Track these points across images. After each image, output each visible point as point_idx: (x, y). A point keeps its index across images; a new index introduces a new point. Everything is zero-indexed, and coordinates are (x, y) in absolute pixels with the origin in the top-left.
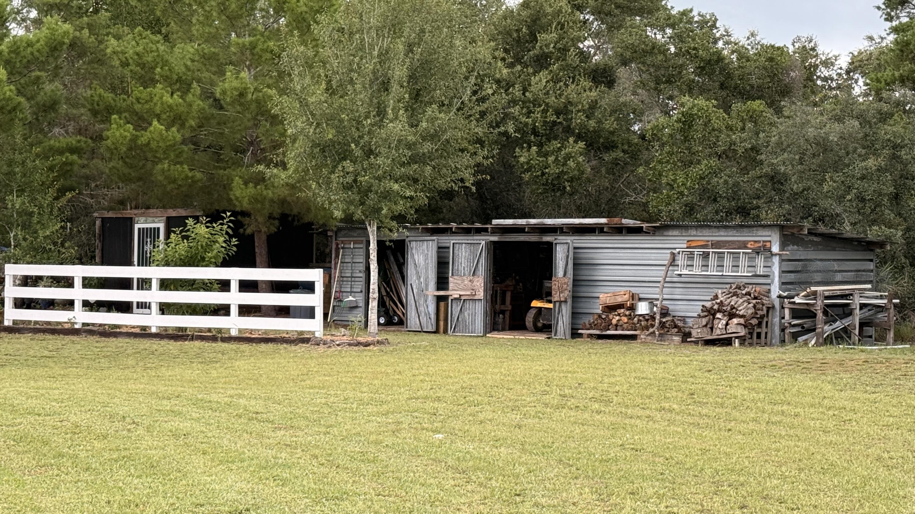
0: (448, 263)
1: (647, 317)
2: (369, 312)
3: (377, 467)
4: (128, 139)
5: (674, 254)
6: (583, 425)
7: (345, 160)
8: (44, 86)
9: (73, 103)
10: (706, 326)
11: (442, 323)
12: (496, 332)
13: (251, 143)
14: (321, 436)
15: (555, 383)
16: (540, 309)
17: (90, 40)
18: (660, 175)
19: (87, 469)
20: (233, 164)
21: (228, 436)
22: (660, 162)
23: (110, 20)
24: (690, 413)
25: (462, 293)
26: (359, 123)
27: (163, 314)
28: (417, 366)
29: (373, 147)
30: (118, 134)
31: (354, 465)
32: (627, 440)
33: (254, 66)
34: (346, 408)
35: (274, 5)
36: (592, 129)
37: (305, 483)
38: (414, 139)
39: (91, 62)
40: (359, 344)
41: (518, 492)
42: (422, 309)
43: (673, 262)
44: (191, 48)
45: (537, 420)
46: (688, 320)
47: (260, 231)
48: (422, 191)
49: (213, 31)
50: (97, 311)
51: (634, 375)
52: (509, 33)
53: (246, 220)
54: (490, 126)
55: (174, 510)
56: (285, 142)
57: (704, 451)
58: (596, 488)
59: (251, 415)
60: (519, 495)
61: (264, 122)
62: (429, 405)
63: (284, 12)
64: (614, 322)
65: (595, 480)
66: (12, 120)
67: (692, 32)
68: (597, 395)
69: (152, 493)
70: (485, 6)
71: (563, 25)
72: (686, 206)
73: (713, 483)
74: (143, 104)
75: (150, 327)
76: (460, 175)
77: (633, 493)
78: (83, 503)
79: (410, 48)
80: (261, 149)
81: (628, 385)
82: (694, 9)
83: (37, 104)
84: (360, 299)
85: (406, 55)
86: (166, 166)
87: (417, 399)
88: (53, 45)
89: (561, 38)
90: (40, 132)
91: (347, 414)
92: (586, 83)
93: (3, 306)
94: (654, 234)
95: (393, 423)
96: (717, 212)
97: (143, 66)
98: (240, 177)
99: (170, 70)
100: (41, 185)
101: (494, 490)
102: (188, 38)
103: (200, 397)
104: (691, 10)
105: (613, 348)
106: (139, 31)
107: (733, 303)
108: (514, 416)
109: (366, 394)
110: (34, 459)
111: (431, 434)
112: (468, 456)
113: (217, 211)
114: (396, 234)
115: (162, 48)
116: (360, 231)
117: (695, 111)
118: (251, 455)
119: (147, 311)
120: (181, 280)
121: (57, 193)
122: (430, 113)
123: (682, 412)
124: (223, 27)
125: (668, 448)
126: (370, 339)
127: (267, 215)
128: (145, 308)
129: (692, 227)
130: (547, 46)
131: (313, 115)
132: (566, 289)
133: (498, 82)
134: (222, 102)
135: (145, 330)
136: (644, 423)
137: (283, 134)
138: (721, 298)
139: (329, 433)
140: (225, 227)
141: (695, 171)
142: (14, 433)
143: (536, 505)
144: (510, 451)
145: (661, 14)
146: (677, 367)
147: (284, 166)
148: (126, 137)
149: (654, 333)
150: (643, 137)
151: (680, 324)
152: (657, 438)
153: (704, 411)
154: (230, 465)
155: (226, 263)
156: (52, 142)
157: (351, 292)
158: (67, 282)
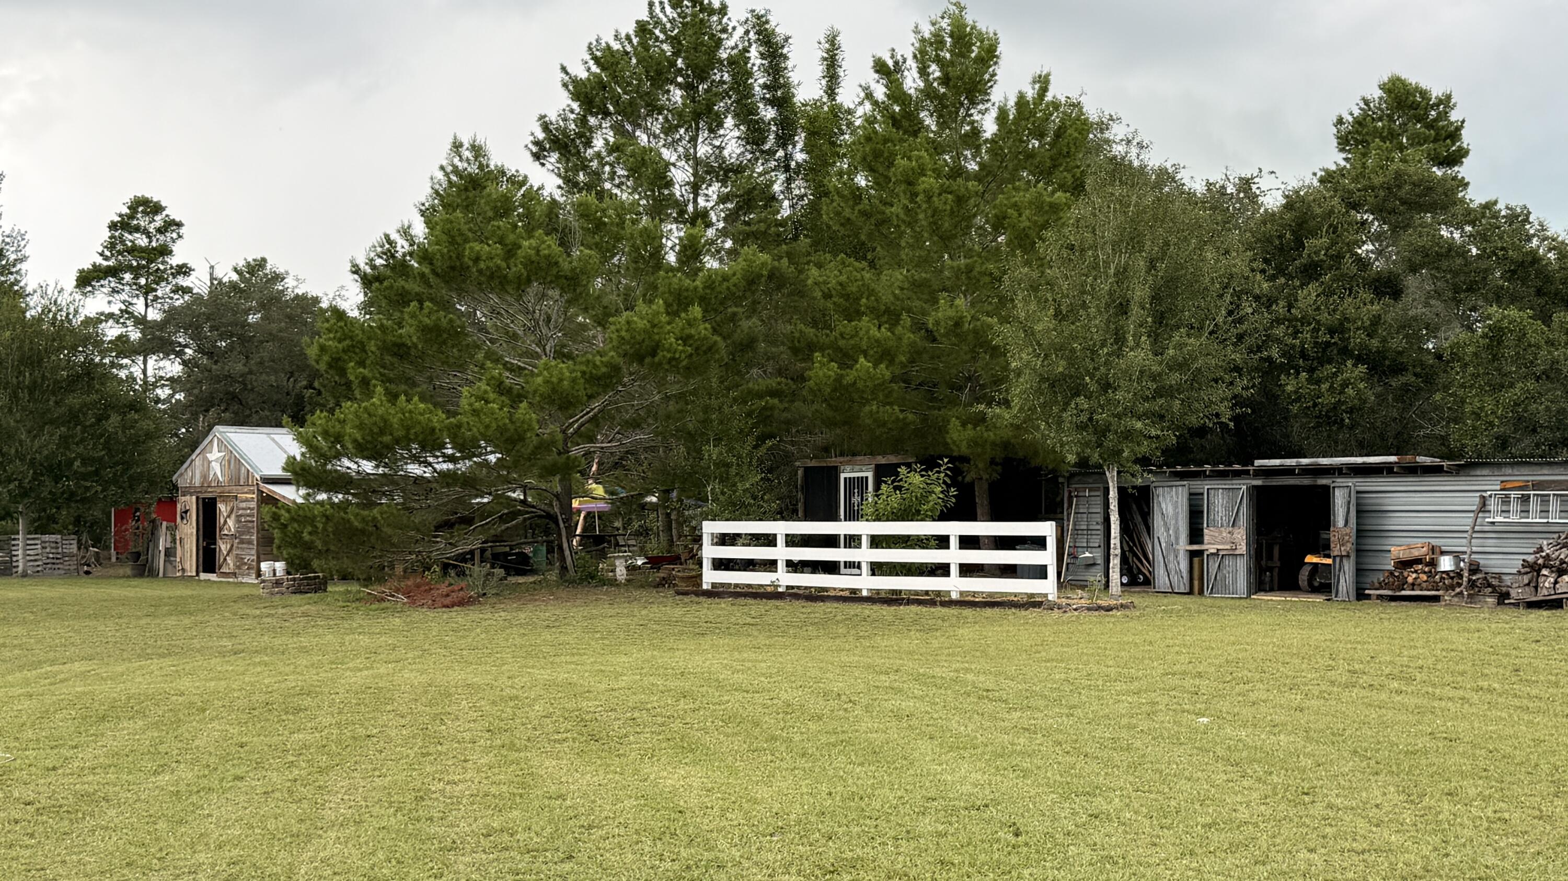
0: (1202, 512)
1: (1452, 575)
2: (1111, 571)
3: (1132, 757)
4: (832, 379)
5: (1484, 497)
6: (1380, 708)
7: (1079, 396)
8: (740, 323)
9: (772, 340)
10: (1528, 584)
11: (1196, 583)
12: (1262, 593)
13: (969, 379)
14: (1064, 718)
15: (1341, 656)
16: (1316, 564)
17: (790, 270)
18: (1463, 402)
19: (803, 755)
20: (950, 402)
21: (957, 718)
22: (1463, 386)
23: (811, 246)
24: (1515, 694)
25: (1220, 547)
26: (1093, 352)
27: (873, 574)
28: (1170, 635)
29: (1112, 381)
30: (821, 373)
31: (1105, 754)
32: (1438, 727)
33: (970, 291)
34: (1090, 685)
35: (992, 222)
36: (1374, 349)
37: (1049, 774)
38: (1159, 369)
39: (791, 294)
40: (1099, 608)
41: (1306, 790)
42: (1171, 566)
43: (1483, 507)
44: (899, 275)
45: (1322, 701)
46: (1504, 577)
47: (981, 479)
48: (1169, 429)
49: (923, 253)
50: (802, 572)
51: (1439, 646)
52: (1269, 240)
53: (965, 467)
54: (1251, 351)
55: (903, 804)
56: (1008, 376)
57: (1538, 742)
58: (1404, 787)
59: (980, 692)
60: (1307, 794)
61: (983, 354)
62: (1188, 683)
63: (1003, 228)
64: (1410, 580)
65: (1402, 775)
66: (708, 361)
67: (1499, 228)
68: (1396, 671)
69: (877, 783)
70: (1239, 209)
71: (1336, 228)
72: (1497, 438)
73: (1551, 782)
74: (848, 339)
75: (860, 590)
76: (1215, 409)
77: (1450, 794)
78: (802, 795)
79: (1152, 265)
80: (980, 385)
81: (1434, 659)
82: (1499, 200)
83: (734, 343)
84: (1098, 555)
85: (1148, 272)
86: (874, 407)
87: (1174, 674)
88: (751, 278)
89: (1334, 243)
90: (736, 374)
91: (1092, 693)
92: (1366, 295)
93: (701, 567)
94: (1458, 474)
95: (1147, 703)
96: (1538, 446)
97: (847, 297)
98: (957, 418)
99: (876, 300)
100: (740, 433)
101: (1275, 788)
102: (897, 263)
103: (921, 671)
104: (1496, 202)
105: (1411, 612)
106: (842, 258)
107: (1562, 556)
108: (1293, 696)
109: (1112, 669)
110: (745, 742)
111: (1194, 717)
112: (1241, 745)
113: (932, 456)
114: (1140, 480)
115: (867, 275)
116: (1096, 477)
117: (1505, 323)
118: (984, 739)
119: (856, 571)
120: (893, 536)
121: (757, 441)
122: (1178, 338)
123: (1506, 692)
124: (935, 249)
125: (1491, 737)
126: (1113, 602)
127: (989, 460)
128: (854, 567)
129: (1506, 464)
130: (1317, 253)
131: (1039, 345)
132: (1348, 541)
133: (1257, 298)
134: (936, 334)
135: (855, 593)
136: (1458, 705)
137: (1006, 367)
138: (1547, 551)
139: (1072, 715)
140: (942, 475)
141: (1508, 396)
142: (721, 713)
143: (1330, 806)
144: (1292, 739)
145: (1458, 209)
146: (1495, 637)
147: (1007, 403)
148: (830, 377)
149: (1461, 593)
150: (1439, 357)
151: (1495, 582)
152: (1476, 725)
153: (1534, 692)
154: (962, 752)
155: (945, 516)
156: (751, 385)
157: (1088, 547)
158: (769, 540)
